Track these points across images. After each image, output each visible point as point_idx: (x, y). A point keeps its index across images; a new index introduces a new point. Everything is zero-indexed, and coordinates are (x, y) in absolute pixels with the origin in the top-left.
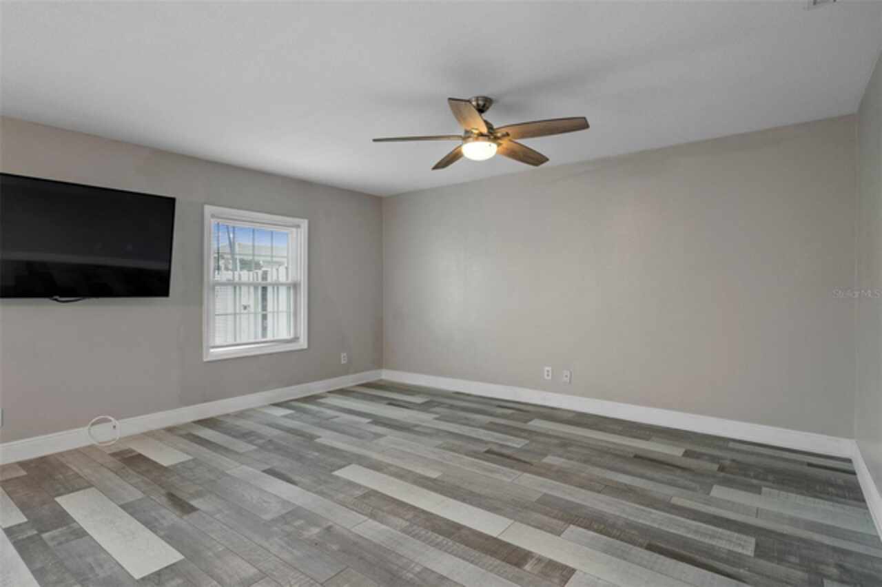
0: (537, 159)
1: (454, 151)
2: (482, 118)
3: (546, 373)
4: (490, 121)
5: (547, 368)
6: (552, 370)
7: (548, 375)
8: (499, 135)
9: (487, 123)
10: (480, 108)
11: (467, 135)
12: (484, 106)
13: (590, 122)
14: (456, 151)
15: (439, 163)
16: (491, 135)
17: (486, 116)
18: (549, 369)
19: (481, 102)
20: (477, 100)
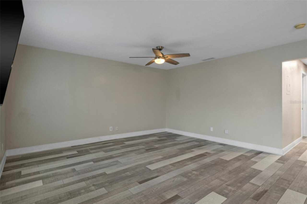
0: (176, 63)
1: (152, 61)
2: (161, 52)
3: (110, 129)
4: (163, 53)
5: (110, 127)
6: (113, 128)
7: (111, 130)
8: (165, 57)
9: (162, 54)
10: (160, 49)
11: (156, 57)
12: (161, 48)
13: (190, 54)
14: (153, 61)
15: (148, 64)
16: (164, 57)
17: (162, 51)
18: (112, 127)
19: (160, 48)
20: (159, 47)
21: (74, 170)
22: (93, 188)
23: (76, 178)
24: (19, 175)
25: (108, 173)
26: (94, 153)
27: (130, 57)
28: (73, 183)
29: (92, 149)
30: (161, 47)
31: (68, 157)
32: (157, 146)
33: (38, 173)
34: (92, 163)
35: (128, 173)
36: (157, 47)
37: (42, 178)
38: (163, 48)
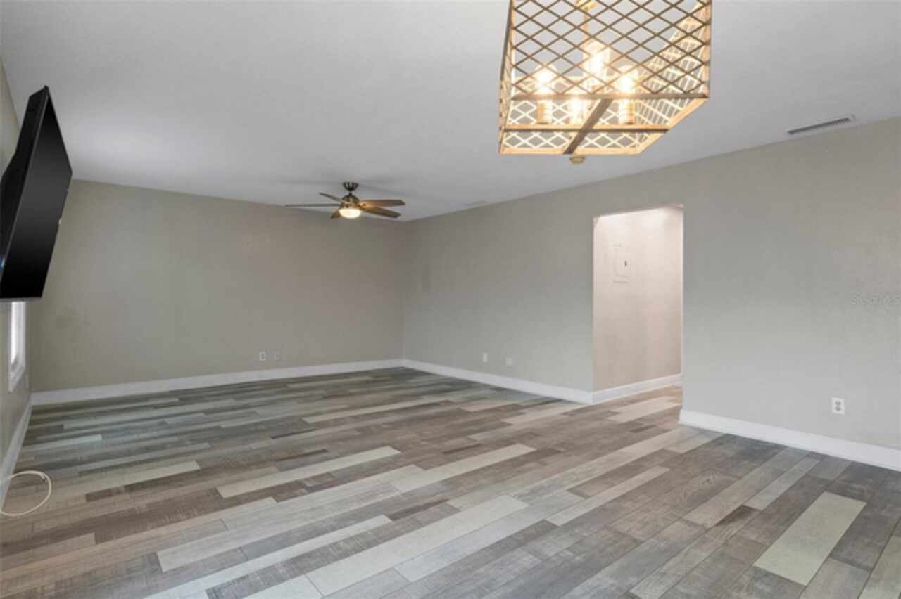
3: (260, 356)
5: (261, 353)
6: (266, 354)
7: (263, 358)
18: (264, 353)
19: (351, 185)
20: (349, 184)
21: (164, 423)
22: (188, 442)
23: (163, 432)
24: (60, 429)
25: (223, 426)
26: (213, 401)
28: (155, 438)
29: (208, 396)
30: (353, 184)
31: (156, 407)
32: (352, 391)
33: (96, 426)
34: (202, 414)
35: (263, 427)
36: (344, 184)
37: (102, 433)
38: (357, 185)
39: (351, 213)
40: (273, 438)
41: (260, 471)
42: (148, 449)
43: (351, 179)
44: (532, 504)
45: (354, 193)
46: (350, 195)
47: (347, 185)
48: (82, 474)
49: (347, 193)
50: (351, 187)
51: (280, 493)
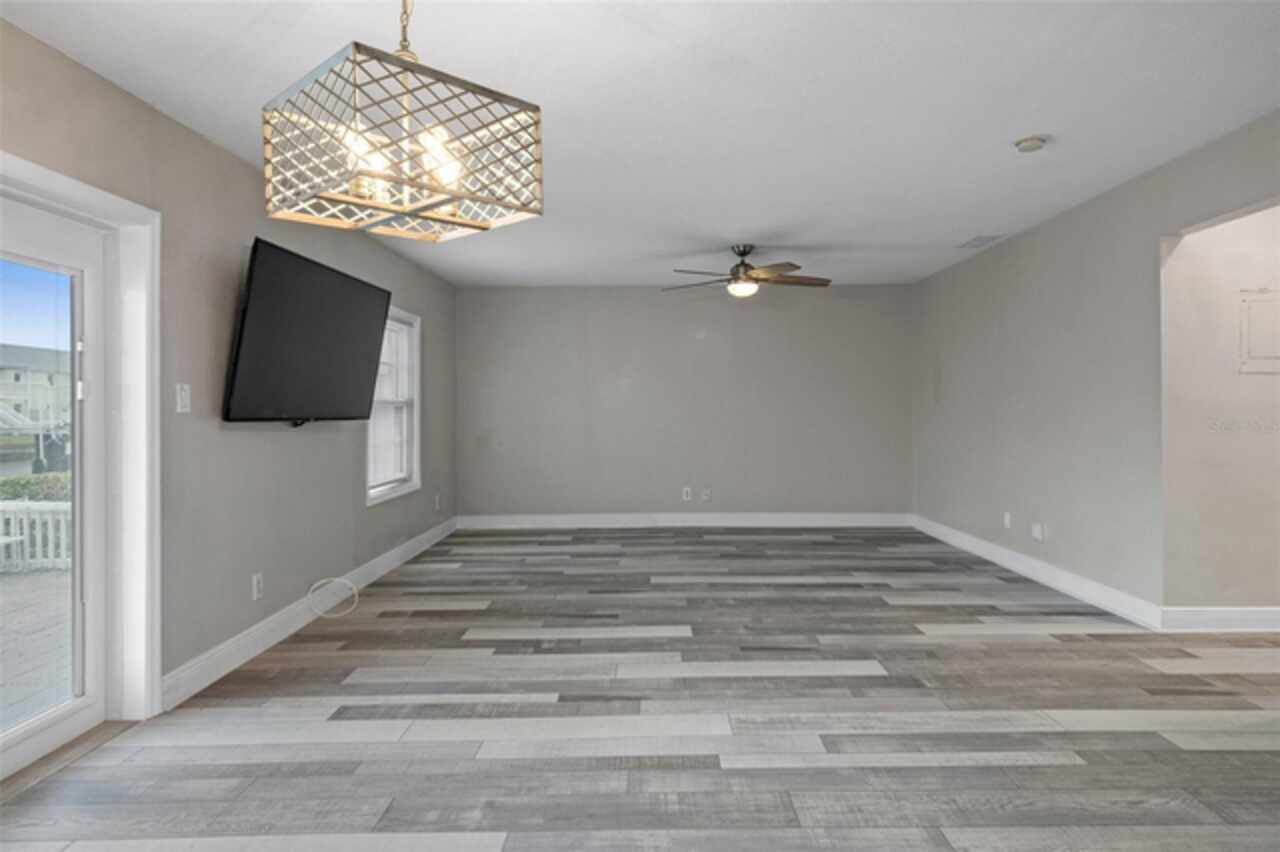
5: (685, 490)
6: (691, 491)
7: (687, 496)
10: (741, 253)
18: (688, 489)
19: (742, 249)
20: (738, 247)
24: (445, 553)
27: (676, 271)
30: (745, 247)
36: (733, 248)
37: (464, 561)
38: (752, 247)
39: (743, 289)
40: (591, 592)
41: (529, 623)
42: (476, 583)
43: (742, 239)
44: (734, 734)
45: (748, 260)
46: (743, 263)
47: (737, 250)
48: (405, 594)
49: (738, 260)
50: (744, 252)
51: (503, 647)
